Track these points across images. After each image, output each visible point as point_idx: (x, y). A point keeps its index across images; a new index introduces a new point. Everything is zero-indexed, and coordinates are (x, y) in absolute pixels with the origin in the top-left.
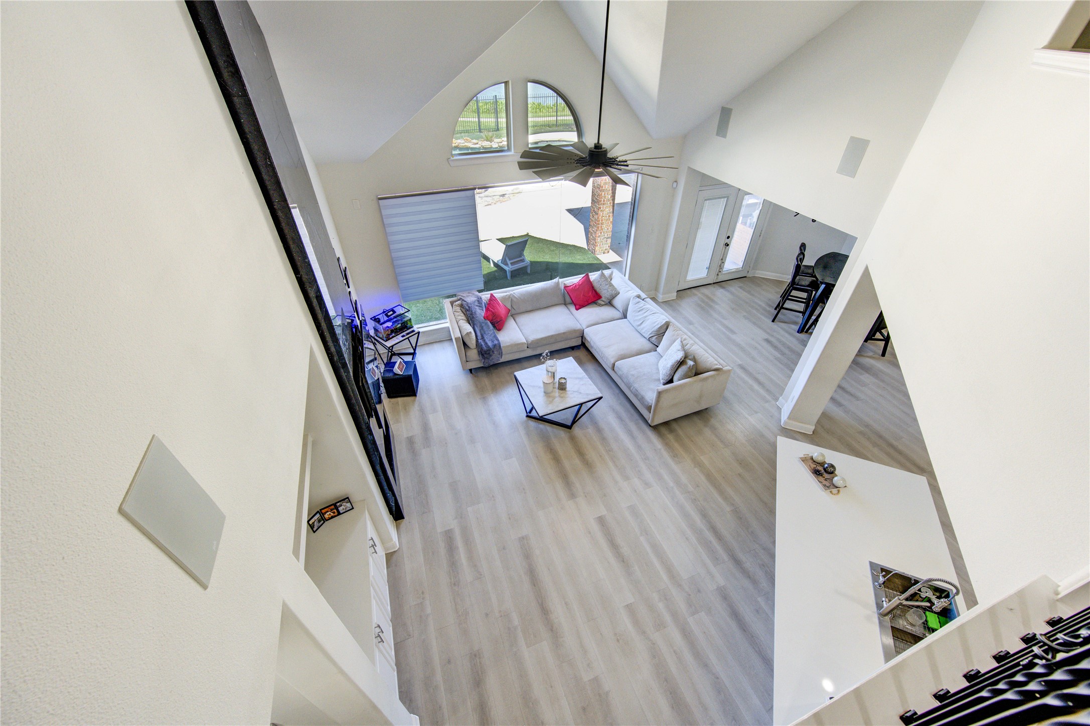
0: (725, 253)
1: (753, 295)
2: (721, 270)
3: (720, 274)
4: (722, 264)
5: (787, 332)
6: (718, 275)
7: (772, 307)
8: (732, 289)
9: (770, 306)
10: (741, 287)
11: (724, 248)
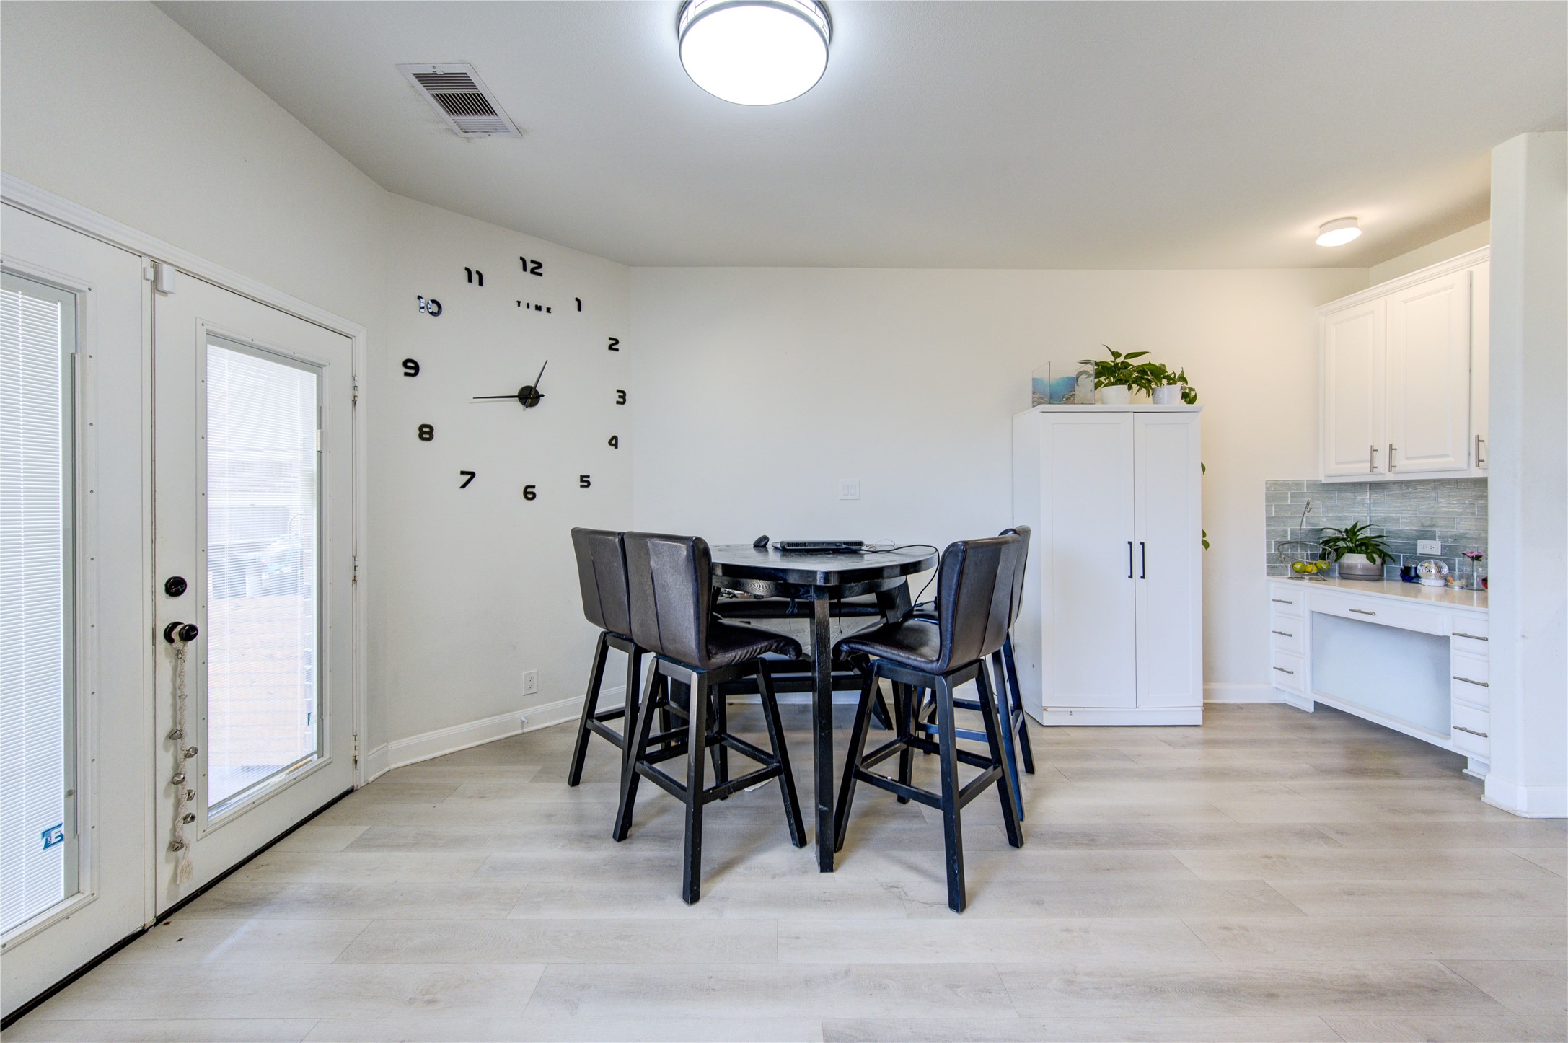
0: (189, 690)
1: (459, 842)
2: (190, 807)
3: (188, 832)
4: (190, 765)
5: (769, 901)
6: (176, 845)
7: (595, 836)
8: (308, 881)
9: (585, 839)
10: (363, 843)
11: (166, 665)
